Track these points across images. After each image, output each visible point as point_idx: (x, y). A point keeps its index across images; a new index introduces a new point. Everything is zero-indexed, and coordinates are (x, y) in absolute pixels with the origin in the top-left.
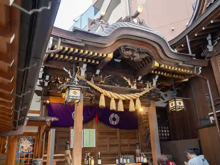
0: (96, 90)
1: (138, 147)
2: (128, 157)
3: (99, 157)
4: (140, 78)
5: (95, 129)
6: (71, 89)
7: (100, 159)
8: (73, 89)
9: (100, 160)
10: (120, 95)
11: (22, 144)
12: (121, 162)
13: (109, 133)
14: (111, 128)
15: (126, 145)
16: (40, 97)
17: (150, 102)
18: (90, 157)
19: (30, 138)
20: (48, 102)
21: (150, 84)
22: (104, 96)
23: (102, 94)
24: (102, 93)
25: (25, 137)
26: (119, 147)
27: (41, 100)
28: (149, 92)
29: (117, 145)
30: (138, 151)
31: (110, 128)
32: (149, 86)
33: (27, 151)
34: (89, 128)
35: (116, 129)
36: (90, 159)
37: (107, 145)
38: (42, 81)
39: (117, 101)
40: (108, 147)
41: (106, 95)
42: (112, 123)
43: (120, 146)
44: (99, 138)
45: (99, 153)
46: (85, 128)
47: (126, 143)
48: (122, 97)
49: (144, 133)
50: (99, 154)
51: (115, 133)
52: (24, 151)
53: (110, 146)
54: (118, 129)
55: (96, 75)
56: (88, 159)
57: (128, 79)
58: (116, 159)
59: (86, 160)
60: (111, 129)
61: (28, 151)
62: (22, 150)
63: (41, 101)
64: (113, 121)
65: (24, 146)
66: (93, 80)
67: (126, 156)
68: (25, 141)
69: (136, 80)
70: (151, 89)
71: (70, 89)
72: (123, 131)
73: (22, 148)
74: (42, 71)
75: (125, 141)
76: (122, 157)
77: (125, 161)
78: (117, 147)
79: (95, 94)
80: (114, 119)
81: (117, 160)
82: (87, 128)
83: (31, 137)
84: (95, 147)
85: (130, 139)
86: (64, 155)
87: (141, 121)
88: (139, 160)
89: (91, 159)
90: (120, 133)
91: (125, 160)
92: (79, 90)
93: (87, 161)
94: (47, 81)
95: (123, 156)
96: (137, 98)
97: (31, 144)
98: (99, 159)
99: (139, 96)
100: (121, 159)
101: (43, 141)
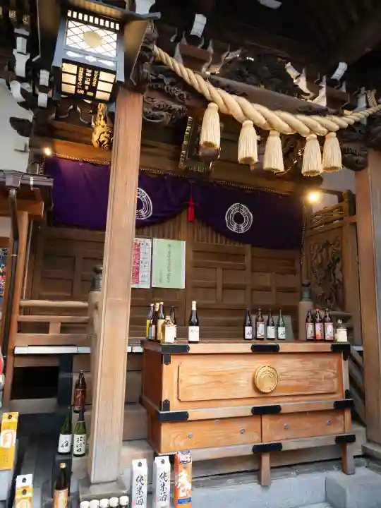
0: (190, 88)
1: (306, 295)
2: (281, 323)
3: (194, 319)
4: (342, 68)
5: (185, 242)
6: (77, 20)
7: (197, 324)
8: (82, 21)
9: (196, 329)
10: (277, 112)
12: (259, 336)
13: (224, 255)
14: (228, 242)
15: (268, 289)
16: (27, 140)
17: (366, 156)
18: (161, 314)
20: (48, 152)
21: (373, 95)
22: (219, 111)
23: (211, 105)
24: (213, 101)
26: (248, 292)
27: (30, 146)
28: (365, 122)
29: (243, 288)
30: (305, 306)
31: (226, 241)
32: (367, 102)
34: (169, 238)
35: (241, 245)
36: (161, 322)
37: (216, 284)
38: (27, 87)
39: (263, 133)
40: (219, 289)
41: (224, 110)
42: (234, 228)
43: (252, 290)
44: (195, 266)
45: (194, 303)
46: (158, 237)
47: (268, 284)
48: (283, 120)
49: (320, 261)
50: (194, 308)
51: (239, 256)
53: (225, 288)
54: (248, 247)
55: (194, 40)
56: (155, 323)
57: (301, 72)
58: (245, 325)
59: (150, 325)
60: (228, 245)
63: (29, 150)
64: (236, 224)
66: (180, 51)
67: (275, 318)
69: (324, 78)
70: (370, 111)
71: (72, 19)
72: (261, 252)
74: (25, 52)
75: (266, 279)
76: (262, 321)
77: (271, 331)
78: (242, 291)
79: (187, 102)
80: (239, 218)
81: (248, 329)
82: (163, 237)
84: (183, 287)
85: (277, 273)
86: (86, 304)
87: (312, 228)
88: (318, 332)
89: (165, 323)
90: (253, 257)
91: (271, 329)
92: (114, 30)
93: (154, 327)
94: (44, 89)
95: (266, 318)
96: (329, 131)
98: (192, 324)
99: (337, 127)
100: (261, 327)
101: (16, 257)
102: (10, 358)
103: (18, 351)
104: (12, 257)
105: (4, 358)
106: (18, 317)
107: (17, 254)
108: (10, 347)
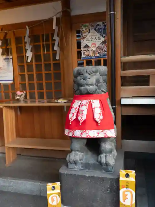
11: (85, 40)
19: (98, 25)
25: (87, 24)
33: (98, 55)
52: (91, 54)
61: (99, 53)
62: (86, 53)
65: (89, 45)
68: (90, 34)
73: (86, 49)
83: (101, 23)
97: (103, 39)
101: (114, 14)
102: (118, 108)
103: (124, 102)
104: (110, 14)
105: (113, 108)
106: (121, 73)
107: (114, 11)
108: (117, 99)
